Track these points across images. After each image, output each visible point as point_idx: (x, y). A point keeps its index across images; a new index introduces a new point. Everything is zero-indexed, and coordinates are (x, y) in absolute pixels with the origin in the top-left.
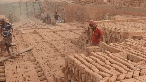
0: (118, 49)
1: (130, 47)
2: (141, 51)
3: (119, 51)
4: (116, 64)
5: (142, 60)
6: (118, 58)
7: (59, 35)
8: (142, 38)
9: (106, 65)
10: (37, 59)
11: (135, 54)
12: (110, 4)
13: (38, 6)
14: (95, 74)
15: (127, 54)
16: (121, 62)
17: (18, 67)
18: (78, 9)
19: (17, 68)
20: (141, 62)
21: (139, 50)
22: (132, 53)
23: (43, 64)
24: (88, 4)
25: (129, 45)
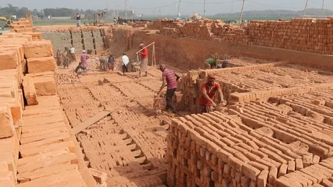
0: (259, 122)
1: (273, 118)
2: (291, 125)
3: (261, 126)
4: (265, 147)
5: (296, 140)
6: (264, 138)
7: (146, 87)
8: (284, 102)
9: (253, 150)
10: (125, 130)
11: (283, 130)
12: (220, 39)
13: (99, 36)
14: (246, 165)
15: (273, 130)
16: (271, 145)
17: (102, 144)
18: (168, 44)
19: (100, 145)
20: (295, 143)
21: (287, 124)
22: (280, 128)
23: (137, 137)
24: (184, 36)
25: (270, 113)
